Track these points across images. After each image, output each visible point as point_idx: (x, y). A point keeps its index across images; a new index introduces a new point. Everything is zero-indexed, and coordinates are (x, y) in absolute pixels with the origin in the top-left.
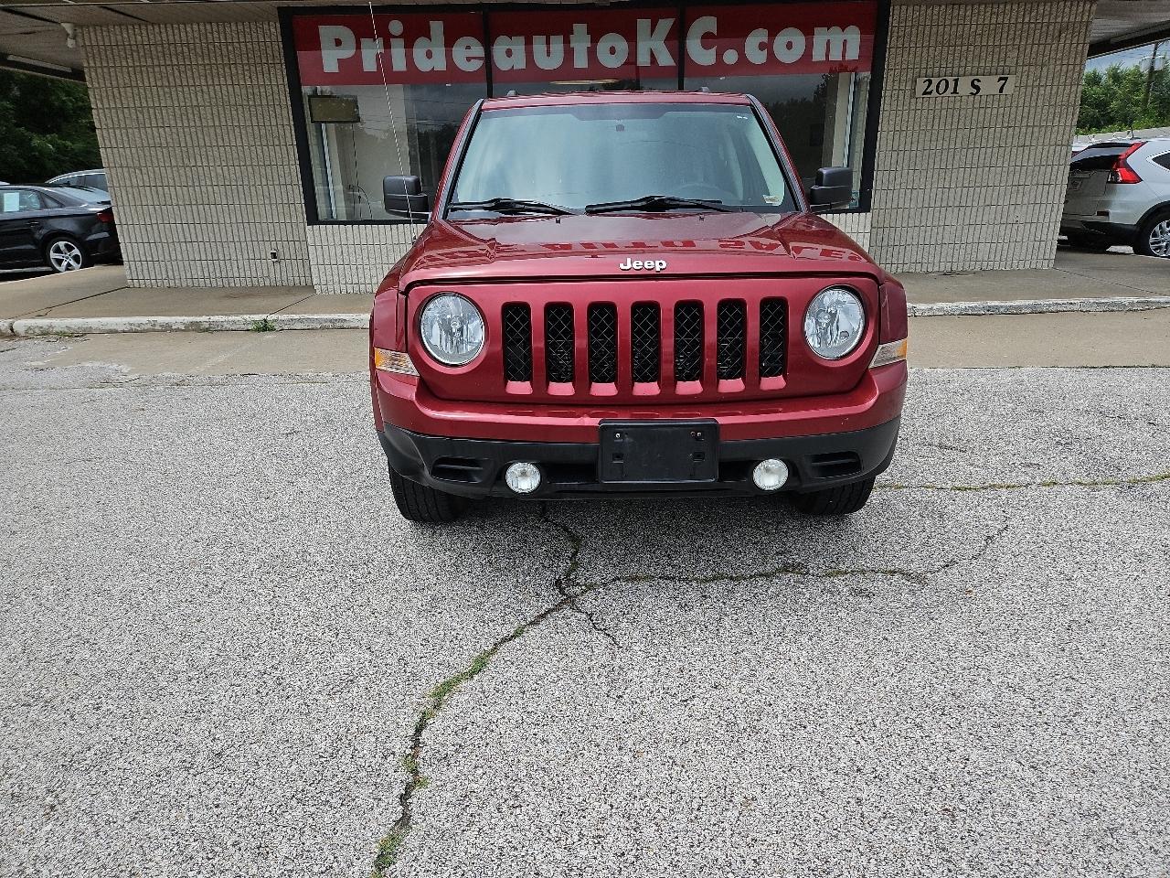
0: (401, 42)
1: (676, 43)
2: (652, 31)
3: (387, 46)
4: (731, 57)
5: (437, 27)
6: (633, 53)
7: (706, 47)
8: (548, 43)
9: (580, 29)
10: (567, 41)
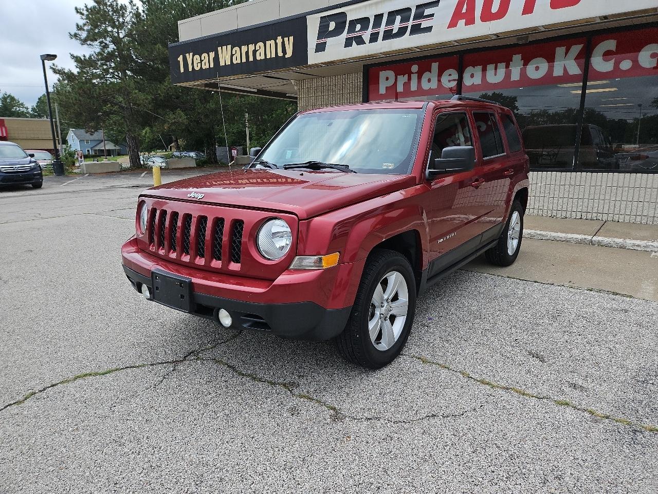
0: (416, 75)
1: (583, 61)
2: (566, 54)
3: (409, 79)
4: (626, 65)
5: (435, 66)
6: (551, 69)
7: (606, 60)
8: (496, 69)
9: (517, 58)
10: (507, 67)
